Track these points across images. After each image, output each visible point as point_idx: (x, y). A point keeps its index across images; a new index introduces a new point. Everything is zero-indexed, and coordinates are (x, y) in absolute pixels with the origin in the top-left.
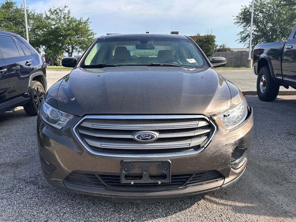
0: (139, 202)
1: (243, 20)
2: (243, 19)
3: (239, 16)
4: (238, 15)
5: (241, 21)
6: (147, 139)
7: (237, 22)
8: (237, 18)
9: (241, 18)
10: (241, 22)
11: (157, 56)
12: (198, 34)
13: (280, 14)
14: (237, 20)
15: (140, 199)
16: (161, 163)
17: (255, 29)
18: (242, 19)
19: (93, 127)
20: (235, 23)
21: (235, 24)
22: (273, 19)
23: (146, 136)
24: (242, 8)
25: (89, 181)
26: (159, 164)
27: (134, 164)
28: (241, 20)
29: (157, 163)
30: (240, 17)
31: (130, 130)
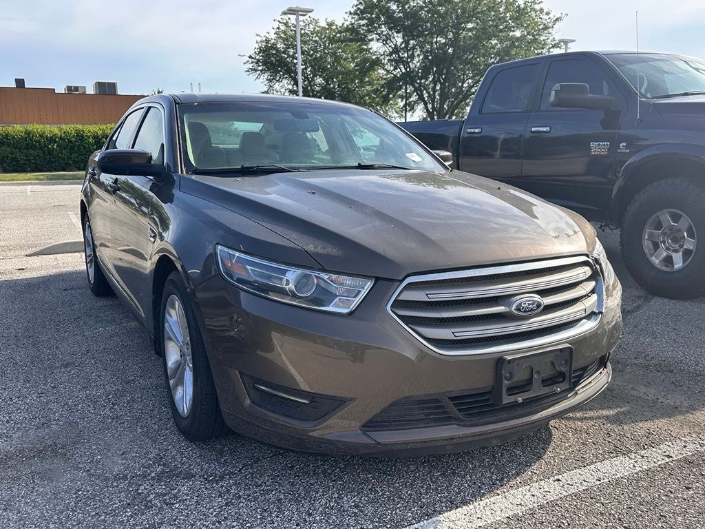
0: (495, 442)
1: (263, 65)
2: (265, 63)
3: (253, 56)
4: (251, 52)
5: (260, 68)
6: (532, 310)
7: (252, 70)
8: (250, 60)
9: (258, 60)
10: (261, 71)
11: (238, 146)
12: (159, 92)
13: (337, 59)
14: (252, 65)
15: (496, 438)
16: (559, 353)
17: (290, 87)
18: (260, 64)
19: (429, 300)
20: (248, 71)
21: (248, 73)
22: (324, 69)
23: (529, 304)
24: (259, 39)
25: (423, 417)
26: (557, 355)
27: (521, 361)
28: (260, 66)
29: (555, 354)
30: (257, 57)
31: (493, 297)
